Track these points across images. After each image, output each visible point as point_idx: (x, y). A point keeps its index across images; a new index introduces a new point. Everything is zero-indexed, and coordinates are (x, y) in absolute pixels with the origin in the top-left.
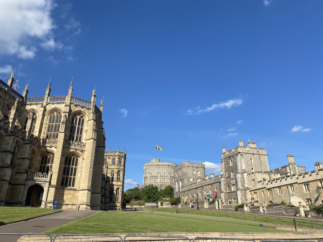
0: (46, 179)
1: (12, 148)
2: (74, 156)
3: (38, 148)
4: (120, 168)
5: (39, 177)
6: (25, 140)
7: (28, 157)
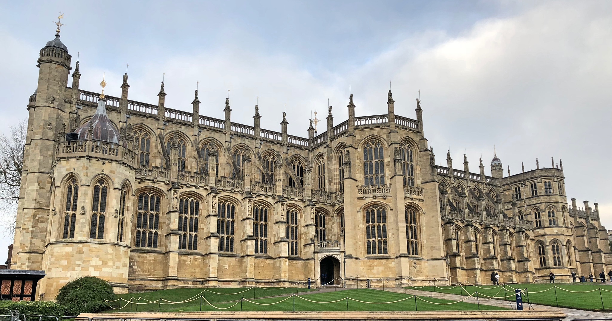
0: (339, 248)
1: (282, 217)
2: (377, 207)
3: (331, 207)
4: (551, 201)
5: (329, 246)
6: (305, 201)
7: (312, 222)
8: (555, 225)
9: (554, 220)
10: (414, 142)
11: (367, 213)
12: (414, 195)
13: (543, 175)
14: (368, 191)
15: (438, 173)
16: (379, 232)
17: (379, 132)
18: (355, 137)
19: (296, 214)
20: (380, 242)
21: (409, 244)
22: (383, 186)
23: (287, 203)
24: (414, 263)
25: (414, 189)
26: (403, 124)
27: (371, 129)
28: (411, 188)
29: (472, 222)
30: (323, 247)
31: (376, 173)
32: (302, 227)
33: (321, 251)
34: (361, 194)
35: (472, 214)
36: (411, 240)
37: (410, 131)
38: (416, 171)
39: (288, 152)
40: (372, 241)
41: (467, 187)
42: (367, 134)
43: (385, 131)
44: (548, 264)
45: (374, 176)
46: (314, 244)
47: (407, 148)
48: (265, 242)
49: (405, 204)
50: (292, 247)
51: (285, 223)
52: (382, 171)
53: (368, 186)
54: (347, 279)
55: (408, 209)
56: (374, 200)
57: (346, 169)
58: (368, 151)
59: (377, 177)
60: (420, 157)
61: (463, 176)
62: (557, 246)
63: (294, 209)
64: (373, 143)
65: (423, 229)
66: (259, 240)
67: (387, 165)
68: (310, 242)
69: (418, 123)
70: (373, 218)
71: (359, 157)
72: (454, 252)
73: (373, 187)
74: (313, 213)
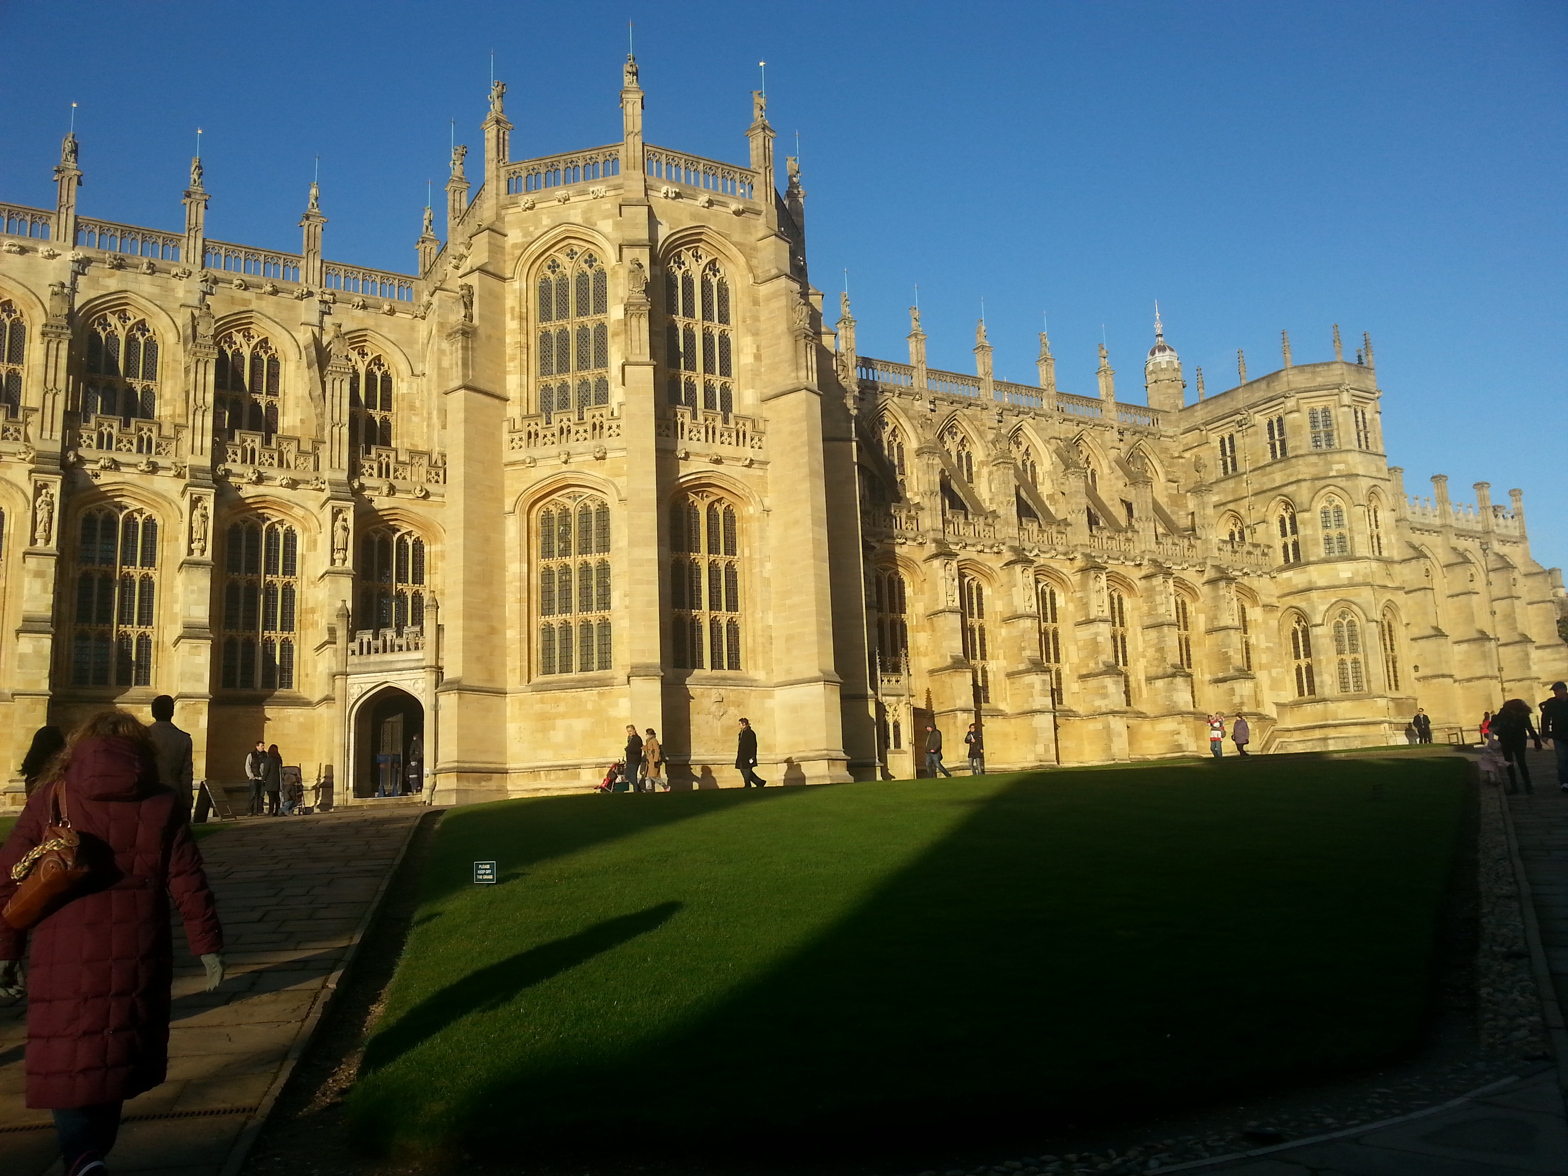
0: (420, 655)
2: (580, 497)
4: (1331, 474)
5: (388, 649)
6: (323, 486)
7: (338, 563)
8: (1345, 554)
9: (1341, 537)
10: (734, 249)
11: (547, 519)
12: (722, 443)
13: (1303, 386)
14: (545, 436)
15: (936, 395)
16: (585, 590)
17: (586, 212)
18: (506, 236)
19: (291, 537)
20: (586, 626)
21: (700, 628)
22: (597, 414)
23: (242, 494)
24: (713, 699)
25: (726, 420)
26: (683, 181)
27: (560, 201)
28: (710, 419)
29: (1036, 551)
30: (369, 652)
31: (580, 368)
32: (313, 583)
33: (358, 669)
34: (521, 447)
35: (1036, 525)
36: (708, 614)
37: (715, 207)
38: (741, 356)
39: (321, 322)
40: (560, 625)
41: (1049, 443)
42: (546, 222)
43: (609, 206)
44: (1322, 687)
45: (572, 380)
46: (335, 643)
47: (704, 271)
48: (144, 642)
49: (682, 477)
50: (269, 657)
51: (208, 569)
52: (602, 360)
53: (544, 415)
54: (441, 770)
55: (702, 498)
56: (565, 468)
57: (454, 355)
58: (554, 287)
59: (584, 383)
60: (756, 302)
61: (1033, 405)
62: (1351, 624)
63: (281, 517)
64: (572, 254)
65: (761, 572)
66: (114, 636)
67: (615, 334)
68: (326, 638)
69: (753, 177)
70: (564, 537)
71: (517, 309)
72: (951, 656)
73: (561, 421)
74: (345, 529)
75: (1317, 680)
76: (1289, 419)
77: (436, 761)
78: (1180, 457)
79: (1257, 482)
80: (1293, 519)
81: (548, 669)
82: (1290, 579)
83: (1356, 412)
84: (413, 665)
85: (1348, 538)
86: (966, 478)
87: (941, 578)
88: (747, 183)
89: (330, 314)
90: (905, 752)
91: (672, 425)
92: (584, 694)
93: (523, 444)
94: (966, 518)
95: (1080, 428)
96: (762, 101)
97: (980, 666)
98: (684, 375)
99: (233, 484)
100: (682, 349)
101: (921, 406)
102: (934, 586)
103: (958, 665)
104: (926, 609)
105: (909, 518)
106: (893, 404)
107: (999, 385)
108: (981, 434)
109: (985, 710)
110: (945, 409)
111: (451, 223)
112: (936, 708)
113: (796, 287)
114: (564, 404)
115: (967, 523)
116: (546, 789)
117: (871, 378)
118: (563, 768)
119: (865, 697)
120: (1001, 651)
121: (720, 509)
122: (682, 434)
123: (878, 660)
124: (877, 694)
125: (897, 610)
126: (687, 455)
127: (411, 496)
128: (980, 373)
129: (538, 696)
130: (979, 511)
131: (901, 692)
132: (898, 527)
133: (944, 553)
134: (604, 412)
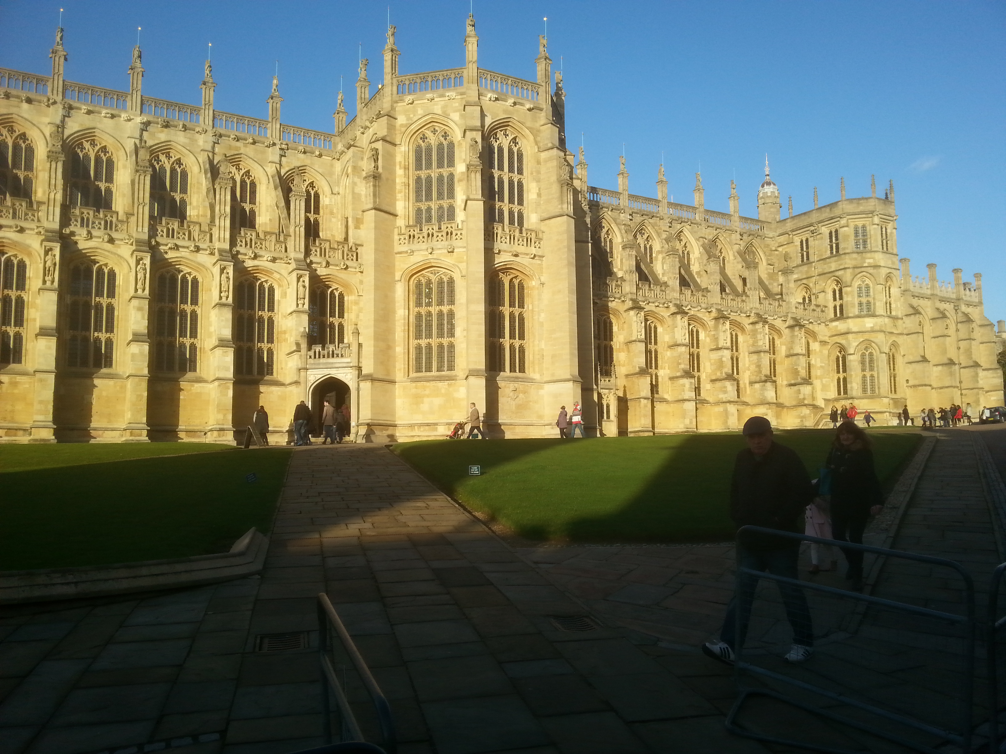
0: (349, 360)
2: (438, 273)
4: (865, 265)
5: (331, 356)
6: (290, 261)
7: (300, 306)
8: (870, 313)
9: (868, 303)
10: (527, 131)
11: (419, 285)
12: (519, 245)
13: (851, 211)
14: (419, 238)
15: (633, 210)
16: (440, 326)
17: (444, 107)
18: (396, 119)
19: (272, 290)
20: (441, 346)
21: (504, 349)
22: (449, 226)
23: (246, 265)
24: (511, 389)
25: (521, 232)
26: (499, 90)
27: (428, 100)
28: (512, 231)
29: (689, 307)
30: (319, 357)
31: (438, 199)
32: (285, 316)
33: (313, 367)
34: (405, 243)
35: (690, 292)
36: (508, 342)
37: (517, 106)
38: (530, 194)
39: (280, 161)
40: (426, 345)
41: (698, 240)
42: (420, 112)
43: (457, 104)
44: (851, 390)
45: (434, 205)
46: (300, 351)
47: (510, 143)
48: (193, 347)
49: (496, 264)
50: (261, 358)
51: (231, 308)
52: (451, 194)
53: (418, 226)
54: (362, 423)
55: (506, 276)
56: (430, 256)
57: (368, 189)
58: (424, 150)
59: (441, 208)
60: (539, 163)
61: (690, 217)
62: (871, 354)
63: (267, 278)
64: (434, 132)
65: (539, 318)
66: (177, 344)
67: (460, 181)
68: (295, 348)
69: (539, 88)
70: (429, 296)
71: (403, 163)
72: (639, 367)
73: (428, 229)
74: (304, 287)
75: (849, 386)
76: (842, 231)
77: (358, 418)
78: (776, 250)
79: (821, 267)
80: (841, 291)
81: (419, 370)
82: (837, 326)
83: (882, 228)
84: (345, 365)
85: (872, 304)
86: (649, 260)
87: (635, 322)
88: (535, 91)
89: (285, 156)
90: (612, 421)
91: (491, 234)
92: (440, 384)
93: (406, 241)
94: (650, 287)
95: (717, 232)
96: (545, 42)
97: (654, 373)
98: (498, 204)
99: (241, 259)
100: (496, 190)
101: (624, 217)
102: (630, 326)
103: (643, 372)
104: (625, 339)
105: (617, 286)
106: (607, 215)
107: (670, 204)
108: (659, 235)
109: (656, 398)
110: (638, 219)
111: (359, 106)
112: (629, 397)
113: (562, 154)
114: (429, 220)
115: (650, 290)
116: (419, 436)
117: (595, 200)
118: (428, 425)
119: (592, 390)
120: (667, 365)
121: (516, 282)
122: (497, 239)
123: (599, 369)
124: (598, 388)
125: (608, 339)
126: (500, 251)
127: (338, 268)
128: (660, 197)
129: (414, 384)
130: (657, 282)
131: (611, 387)
132: (611, 291)
133: (637, 307)
134: (453, 225)
